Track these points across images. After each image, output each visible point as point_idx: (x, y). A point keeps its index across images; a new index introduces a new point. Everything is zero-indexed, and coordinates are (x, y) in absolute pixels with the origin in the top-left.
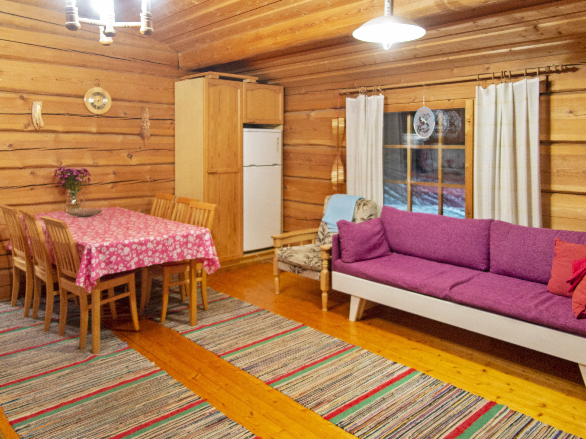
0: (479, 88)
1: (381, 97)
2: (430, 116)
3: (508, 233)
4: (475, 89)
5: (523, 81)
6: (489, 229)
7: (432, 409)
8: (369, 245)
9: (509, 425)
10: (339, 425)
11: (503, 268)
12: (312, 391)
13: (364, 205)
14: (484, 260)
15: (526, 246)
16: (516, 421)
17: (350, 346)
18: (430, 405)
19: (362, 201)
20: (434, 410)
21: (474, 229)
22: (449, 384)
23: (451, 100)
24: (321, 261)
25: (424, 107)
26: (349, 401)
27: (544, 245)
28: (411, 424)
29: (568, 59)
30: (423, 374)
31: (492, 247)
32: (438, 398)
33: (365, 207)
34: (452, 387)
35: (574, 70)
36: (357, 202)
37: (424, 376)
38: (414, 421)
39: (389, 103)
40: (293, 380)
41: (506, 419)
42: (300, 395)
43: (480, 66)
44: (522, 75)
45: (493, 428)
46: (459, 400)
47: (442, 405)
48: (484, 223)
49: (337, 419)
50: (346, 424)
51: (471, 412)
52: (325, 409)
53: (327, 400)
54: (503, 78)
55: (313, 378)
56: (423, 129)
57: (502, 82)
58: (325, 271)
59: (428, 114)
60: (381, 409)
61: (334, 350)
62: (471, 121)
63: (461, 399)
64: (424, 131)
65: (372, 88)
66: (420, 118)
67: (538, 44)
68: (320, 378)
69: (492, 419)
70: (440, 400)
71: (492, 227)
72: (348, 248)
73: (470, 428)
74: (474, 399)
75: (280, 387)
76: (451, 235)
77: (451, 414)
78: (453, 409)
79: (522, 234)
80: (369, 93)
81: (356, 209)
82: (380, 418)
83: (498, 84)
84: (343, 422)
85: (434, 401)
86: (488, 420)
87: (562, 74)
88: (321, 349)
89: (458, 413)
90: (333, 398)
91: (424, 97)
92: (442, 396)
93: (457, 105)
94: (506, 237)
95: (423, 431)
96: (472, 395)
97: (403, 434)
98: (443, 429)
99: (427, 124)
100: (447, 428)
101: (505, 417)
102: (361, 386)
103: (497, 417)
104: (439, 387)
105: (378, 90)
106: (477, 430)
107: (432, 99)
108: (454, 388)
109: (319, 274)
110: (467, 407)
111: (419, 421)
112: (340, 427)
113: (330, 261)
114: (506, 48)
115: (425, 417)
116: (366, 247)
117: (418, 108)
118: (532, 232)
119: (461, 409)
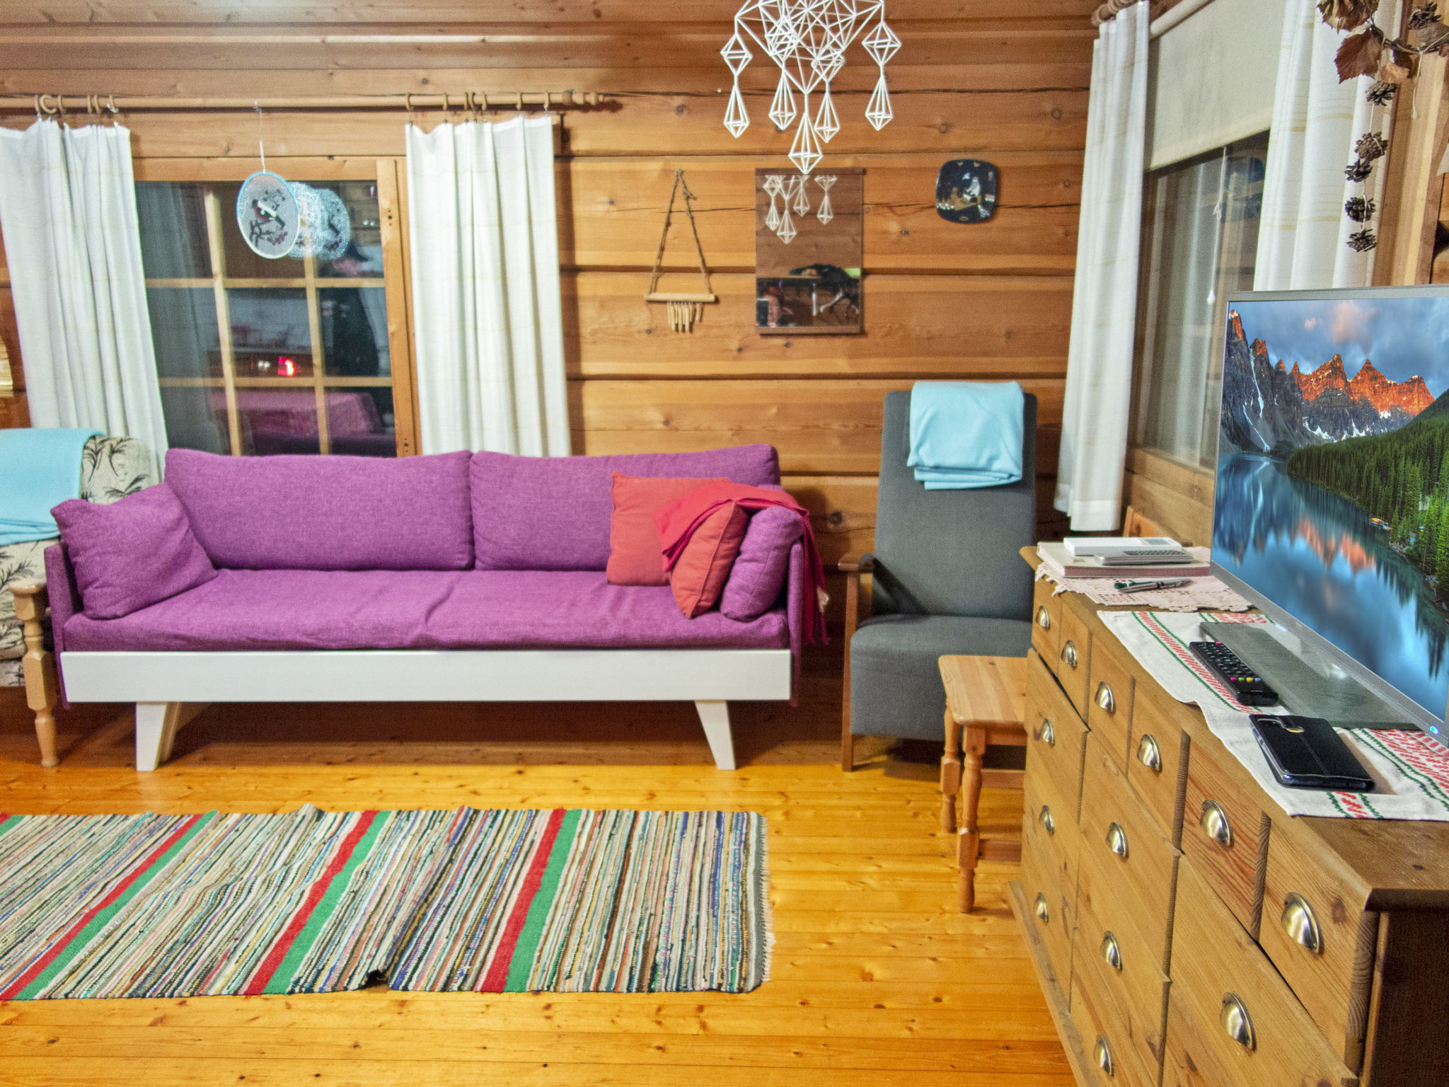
0: (411, 131)
1: (120, 133)
2: (284, 199)
3: (511, 476)
4: (403, 134)
5: (516, 122)
6: (467, 472)
7: (460, 868)
8: (163, 559)
9: (607, 837)
10: (297, 989)
11: (509, 553)
12: (161, 955)
13: (113, 451)
14: (464, 545)
15: (553, 497)
16: (614, 826)
17: (186, 820)
18: (451, 861)
19: (102, 442)
20: (465, 867)
21: (434, 478)
22: (462, 809)
23: (336, 158)
24: (18, 630)
25: (264, 172)
26: (277, 933)
27: (587, 491)
28: (435, 912)
29: (603, 81)
30: (399, 813)
31: (478, 513)
32: (459, 842)
33: (117, 458)
34: (471, 812)
35: (614, 107)
36: (85, 447)
37: (404, 815)
38: (439, 905)
39: (145, 154)
40: (81, 955)
41: (597, 830)
42: (134, 979)
43: (405, 73)
44: (511, 107)
45: (585, 853)
46: (499, 830)
47: (473, 851)
48: (452, 463)
49: (283, 979)
50: (310, 979)
51: (532, 842)
52: (229, 974)
53: (220, 957)
54: (469, 108)
55: (139, 926)
56: (268, 233)
57: (467, 121)
58: (36, 655)
59: (278, 191)
60: (364, 914)
61: (149, 846)
62: (395, 213)
63: (501, 826)
64: (269, 240)
65: (86, 102)
66: (255, 202)
67: (547, 34)
68: (158, 919)
69: (575, 839)
70: (465, 845)
71: (472, 467)
72: (106, 577)
73: (548, 871)
74: (525, 819)
75: (56, 988)
76: (380, 500)
77: (500, 860)
78: (498, 852)
79: (541, 474)
80: (72, 115)
81: (88, 466)
82: (378, 931)
83: (459, 123)
84: (300, 979)
85: (454, 851)
86: (570, 844)
87: (591, 115)
88: (109, 855)
89: (512, 854)
90: (232, 944)
91: (261, 143)
92: (463, 837)
93: (352, 170)
94: (510, 485)
95: (467, 914)
96: (515, 812)
97: (432, 937)
98: (501, 894)
99: (278, 219)
100: (509, 887)
101: (593, 826)
102: (281, 892)
103: (581, 833)
104: (448, 820)
105: (106, 111)
106: (561, 869)
107: (282, 149)
108: (476, 812)
109: (15, 667)
110: (521, 836)
111: (449, 900)
112: (300, 992)
113: (46, 625)
114: (474, 33)
115: (456, 886)
116: (156, 565)
117: (248, 174)
118: (560, 467)
119: (513, 845)
